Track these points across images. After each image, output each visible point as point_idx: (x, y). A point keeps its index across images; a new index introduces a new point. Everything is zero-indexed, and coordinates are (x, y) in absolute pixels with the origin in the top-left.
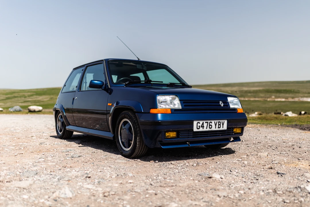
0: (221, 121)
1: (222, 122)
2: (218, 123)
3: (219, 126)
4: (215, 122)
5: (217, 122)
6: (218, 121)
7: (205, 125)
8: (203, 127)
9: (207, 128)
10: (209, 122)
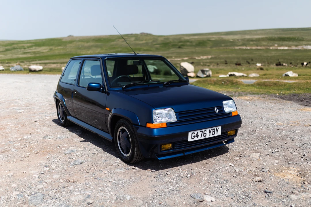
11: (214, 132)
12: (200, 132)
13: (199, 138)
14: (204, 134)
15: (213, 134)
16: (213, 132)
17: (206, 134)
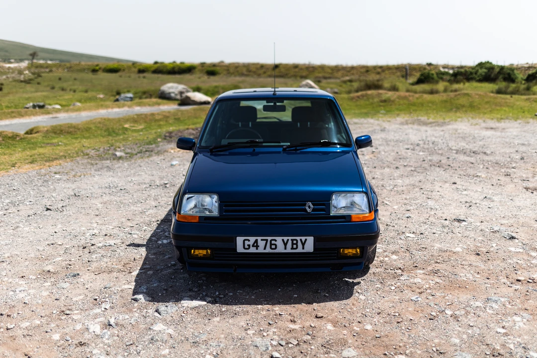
0: (298, 238)
1: (301, 240)
2: (290, 242)
3: (295, 246)
4: (283, 240)
5: (288, 240)
6: (290, 238)
7: (261, 244)
8: (257, 247)
9: (265, 249)
10: (269, 238)
11: (296, 244)
12: (262, 240)
13: (261, 250)
14: (271, 244)
15: (292, 248)
16: (293, 244)
17: (276, 245)
